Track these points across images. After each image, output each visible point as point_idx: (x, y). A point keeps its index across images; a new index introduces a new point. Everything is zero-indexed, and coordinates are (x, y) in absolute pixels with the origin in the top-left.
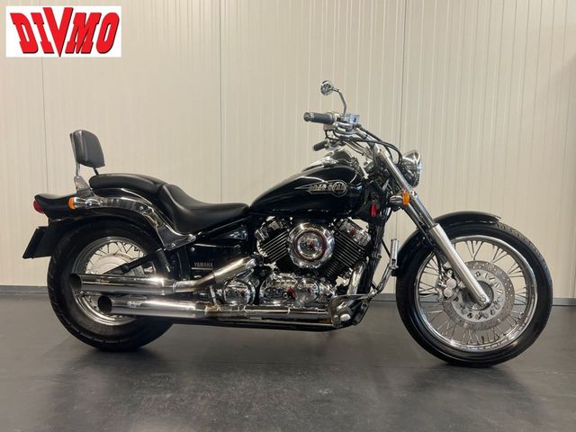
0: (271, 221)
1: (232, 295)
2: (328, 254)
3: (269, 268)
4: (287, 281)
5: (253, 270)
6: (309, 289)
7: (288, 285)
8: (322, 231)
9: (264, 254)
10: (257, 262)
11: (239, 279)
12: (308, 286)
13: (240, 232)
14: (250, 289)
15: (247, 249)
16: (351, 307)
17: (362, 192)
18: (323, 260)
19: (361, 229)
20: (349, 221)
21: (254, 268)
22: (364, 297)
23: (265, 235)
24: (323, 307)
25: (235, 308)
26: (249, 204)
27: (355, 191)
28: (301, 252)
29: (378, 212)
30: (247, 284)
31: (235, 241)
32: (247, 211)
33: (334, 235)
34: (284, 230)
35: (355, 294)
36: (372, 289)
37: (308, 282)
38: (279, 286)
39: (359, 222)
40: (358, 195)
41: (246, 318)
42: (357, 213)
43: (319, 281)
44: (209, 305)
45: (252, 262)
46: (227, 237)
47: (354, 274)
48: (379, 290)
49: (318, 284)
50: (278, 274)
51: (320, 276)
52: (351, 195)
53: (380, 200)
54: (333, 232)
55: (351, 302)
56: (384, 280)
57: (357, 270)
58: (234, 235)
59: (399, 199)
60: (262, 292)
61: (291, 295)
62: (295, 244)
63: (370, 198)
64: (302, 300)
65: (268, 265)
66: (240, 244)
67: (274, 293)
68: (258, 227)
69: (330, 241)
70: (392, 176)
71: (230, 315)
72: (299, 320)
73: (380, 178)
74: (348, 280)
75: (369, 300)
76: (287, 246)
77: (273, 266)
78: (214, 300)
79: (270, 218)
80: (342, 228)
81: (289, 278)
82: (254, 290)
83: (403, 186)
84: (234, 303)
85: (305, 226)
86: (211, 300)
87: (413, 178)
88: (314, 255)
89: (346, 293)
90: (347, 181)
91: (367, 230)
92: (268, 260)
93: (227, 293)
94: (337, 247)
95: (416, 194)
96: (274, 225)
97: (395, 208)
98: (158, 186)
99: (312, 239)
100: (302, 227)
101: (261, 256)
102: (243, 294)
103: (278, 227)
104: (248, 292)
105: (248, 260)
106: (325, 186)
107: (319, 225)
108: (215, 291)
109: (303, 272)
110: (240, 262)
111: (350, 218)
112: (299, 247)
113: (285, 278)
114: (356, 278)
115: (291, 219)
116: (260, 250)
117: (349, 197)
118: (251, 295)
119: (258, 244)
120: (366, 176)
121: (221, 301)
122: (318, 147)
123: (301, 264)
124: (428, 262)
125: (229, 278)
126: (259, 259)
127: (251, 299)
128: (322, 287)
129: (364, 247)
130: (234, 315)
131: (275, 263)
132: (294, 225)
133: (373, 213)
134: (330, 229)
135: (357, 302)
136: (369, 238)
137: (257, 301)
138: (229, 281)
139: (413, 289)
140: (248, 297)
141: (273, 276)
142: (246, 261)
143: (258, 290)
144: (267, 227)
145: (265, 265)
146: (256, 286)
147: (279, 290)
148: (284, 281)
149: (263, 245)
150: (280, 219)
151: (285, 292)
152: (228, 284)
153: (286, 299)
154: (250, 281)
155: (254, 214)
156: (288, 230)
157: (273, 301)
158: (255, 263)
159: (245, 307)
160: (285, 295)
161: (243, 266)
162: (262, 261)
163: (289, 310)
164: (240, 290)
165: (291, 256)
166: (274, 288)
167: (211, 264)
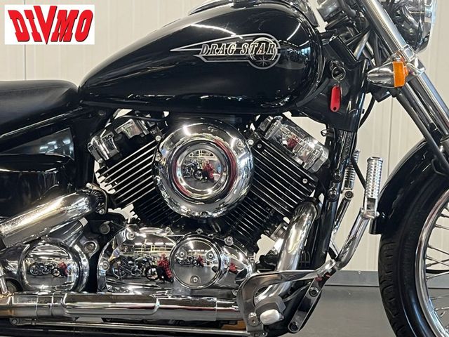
0: (123, 120)
1: (41, 271)
2: (240, 188)
4: (155, 244)
5: (84, 222)
6: (200, 261)
7: (158, 253)
8: (227, 139)
9: (109, 189)
10: (93, 202)
11: (54, 238)
12: (197, 253)
13: (59, 142)
14: (77, 259)
15: (73, 177)
16: (284, 296)
17: (312, 63)
18: (229, 199)
19: (308, 136)
20: (285, 120)
21: (87, 216)
22: (311, 275)
23: (110, 147)
24: (230, 297)
25: (46, 299)
26: (78, 83)
27: (297, 58)
28: (184, 184)
29: (344, 102)
30: (72, 250)
31: (47, 160)
32: (73, 97)
33: (253, 150)
34: (151, 137)
35: (294, 270)
36: (328, 257)
37: (198, 246)
38: (140, 255)
39: (304, 122)
40: (303, 66)
41: (69, 319)
42: (300, 104)
43: (222, 244)
45: (82, 204)
46: (32, 152)
47: (293, 230)
48: (341, 261)
49: (219, 250)
50: (135, 229)
51: (224, 233)
52: (289, 66)
53: (350, 76)
54: (251, 142)
55: (286, 286)
56: (352, 241)
57: (300, 221)
58: (48, 147)
59: (386, 75)
60: (102, 267)
61: (164, 271)
62: (171, 167)
63: (327, 74)
64: (186, 281)
65: (118, 210)
66: (58, 166)
67: (127, 270)
68: (97, 132)
69: (244, 162)
70: (373, 28)
71: (34, 313)
72: (179, 323)
73: (350, 31)
74: (281, 241)
75: (323, 280)
76: (155, 172)
77: (128, 212)
79: (122, 113)
80: (268, 136)
82: (85, 263)
83: (395, 47)
84: (44, 289)
85: (194, 129)
87: (418, 31)
88: (210, 191)
89: (274, 268)
90: (280, 35)
91: (323, 140)
92: (116, 201)
93: (28, 268)
94: (259, 175)
95: (421, 66)
96: (130, 128)
97: (379, 93)
99: (206, 157)
100: (187, 131)
101: (101, 193)
102: (63, 270)
103: (138, 132)
104: (73, 266)
105: (73, 199)
106: (234, 47)
107: (222, 128)
108: (4, 265)
109: (189, 225)
110: (53, 206)
111: (288, 114)
112: (179, 173)
113: (153, 238)
114: (298, 237)
115: (166, 114)
116: (100, 179)
117: (283, 70)
118: (80, 273)
119: (97, 167)
120: (322, 27)
121: (17, 284)
123: (184, 209)
124: (445, 206)
126: (97, 199)
127: (79, 281)
128: (226, 255)
129: (313, 174)
131: (131, 207)
132: (167, 127)
133: (335, 105)
134: (245, 135)
135: (298, 285)
136: (325, 156)
137: (92, 284)
138: (33, 243)
140: (74, 277)
141: (126, 233)
142: (68, 202)
143: (94, 262)
144: (114, 132)
145: (110, 210)
146: (91, 255)
147: (140, 263)
148: (151, 244)
149: (105, 169)
150: (142, 114)
151: (153, 267)
152: (30, 249)
153: (153, 280)
154: (78, 243)
155: (87, 103)
156: (158, 138)
157: (127, 285)
158: (89, 206)
159: (66, 296)
160: (153, 274)
161: (62, 212)
162: (104, 202)
163: (158, 303)
164: (58, 262)
165: (163, 193)
166: (130, 259)
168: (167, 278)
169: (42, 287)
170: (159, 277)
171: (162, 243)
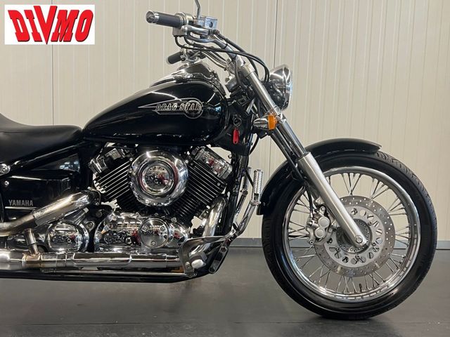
0: (111, 149)
1: (60, 240)
2: (180, 188)
3: (109, 209)
4: (130, 223)
5: (86, 210)
6: (156, 232)
7: (132, 228)
8: (173, 160)
9: (101, 190)
10: (91, 198)
11: (68, 220)
12: (155, 228)
13: (72, 163)
14: (82, 232)
15: (80, 182)
16: (206, 252)
17: (222, 115)
18: (174, 195)
19: (220, 158)
20: (207, 149)
21: (88, 206)
22: (222, 239)
23: (102, 166)
24: (174, 253)
25: (63, 256)
26: (82, 127)
27: (213, 113)
28: (146, 186)
29: (241, 139)
30: (78, 227)
31: (64, 174)
32: (79, 135)
33: (188, 166)
34: (127, 159)
35: (212, 236)
36: (233, 228)
37: (156, 223)
38: (121, 230)
39: (218, 150)
40: (217, 117)
41: (77, 269)
42: (215, 139)
43: (170, 222)
44: (28, 254)
45: (85, 199)
46: (56, 168)
47: (212, 213)
48: (239, 231)
49: (168, 226)
50: (118, 214)
51: (171, 215)
52: (209, 117)
53: (244, 124)
54: (187, 162)
55: (208, 245)
56: (246, 219)
57: (216, 208)
59: (264, 123)
60: (97, 237)
61: (136, 240)
62: (139, 175)
63: (231, 122)
64: (150, 243)
65: (107, 203)
66: (70, 177)
67: (111, 240)
68: (94, 156)
69: (182, 173)
70: (256, 96)
71: (55, 265)
72: (144, 270)
73: (244, 98)
74: (205, 220)
75: (228, 243)
76: (129, 180)
77: (114, 204)
78: (35, 247)
79: (110, 144)
80: (197, 158)
82: (87, 235)
83: (269, 107)
84: (61, 250)
85: (152, 154)
86: (31, 246)
87: (282, 98)
88: (162, 191)
89: (201, 236)
90: (204, 99)
91: (230, 161)
92: (106, 197)
93: (52, 238)
94: (191, 181)
95: (284, 118)
96: (114, 154)
97: (261, 134)
99: (160, 171)
100: (149, 155)
101: (97, 193)
102: (73, 239)
103: (119, 156)
104: (80, 237)
105: (80, 196)
106: (176, 105)
107: (170, 154)
108: (36, 236)
109: (150, 211)
110: (66, 201)
111: (209, 146)
112: (143, 179)
113: (129, 219)
114: (215, 217)
115: (137, 145)
116: (96, 184)
117: (206, 120)
118: (84, 241)
119: (94, 177)
120: (228, 95)
121: (44, 248)
122: (173, 60)
123: (147, 201)
124: (299, 198)
125: (55, 219)
126: (94, 197)
127: (83, 246)
128: (172, 229)
129: (224, 180)
130: (61, 265)
131: (116, 201)
132: (137, 153)
133: (235, 140)
134: (183, 157)
135: (215, 245)
136: (230, 169)
137: (92, 247)
138: (55, 223)
139: (281, 229)
140: (80, 243)
141: (112, 217)
142: (76, 198)
143: (92, 234)
144: (105, 157)
145: (102, 203)
146: (90, 230)
147: (121, 235)
148: (127, 223)
149: (99, 178)
150: (122, 145)
151: (129, 236)
152: (53, 227)
153: (129, 245)
154: (82, 223)
155: (88, 139)
156: (131, 159)
157: (112, 247)
158: (89, 200)
159: (74, 255)
160: (129, 241)
161: (72, 204)
162: (98, 197)
163: (131, 258)
164: (70, 234)
165: (134, 192)
166: (115, 232)
167: (31, 201)
168: (137, 243)
169: (60, 249)
170: (132, 243)
171: (134, 222)
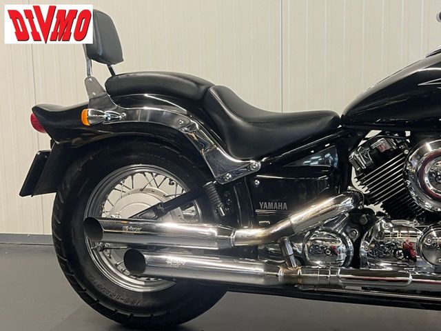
0: (375, 139)
1: (317, 251)
3: (371, 211)
5: (347, 215)
7: (402, 238)
9: (364, 190)
10: (356, 202)
11: (328, 227)
12: (440, 240)
13: (323, 156)
14: (345, 243)
15: (337, 182)
21: (351, 212)
23: (367, 159)
25: (323, 271)
26: (340, 112)
30: (340, 235)
31: (316, 171)
34: (399, 151)
37: (440, 235)
38: (391, 240)
41: (340, 287)
44: (286, 267)
45: (349, 202)
50: (388, 220)
60: (364, 248)
65: (370, 206)
66: (327, 174)
67: (380, 251)
68: (355, 147)
71: (316, 282)
76: (406, 177)
77: (377, 208)
78: (292, 258)
79: (373, 133)
81: (408, 228)
82: (350, 244)
85: (434, 145)
86: (288, 258)
92: (370, 199)
93: (309, 248)
96: (382, 144)
98: (203, 88)
100: (429, 146)
101: (360, 193)
102: (334, 251)
103: (389, 147)
104: (343, 247)
105: (342, 199)
108: (292, 246)
110: (327, 203)
112: (426, 179)
113: (400, 227)
115: (408, 133)
116: (354, 180)
118: (348, 253)
119: (354, 175)
121: (302, 260)
123: (428, 205)
125: (313, 226)
127: (347, 259)
130: (324, 282)
131: (381, 204)
137: (355, 261)
138: (312, 231)
140: (343, 256)
141: (382, 224)
142: (338, 201)
143: (357, 245)
144: (371, 148)
145: (365, 206)
146: (354, 240)
147: (390, 246)
148: (397, 232)
149: (363, 176)
150: (392, 133)
151: (400, 249)
152: (310, 235)
153: (400, 260)
154: (344, 231)
155: (348, 127)
156: (406, 152)
157: (380, 262)
158: (354, 204)
159: (339, 270)
160: (400, 255)
161: (334, 209)
162: (362, 200)
163: (411, 277)
164: (329, 244)
165: (412, 193)
166: (382, 243)
167: (285, 204)
168: (411, 257)
169: (318, 262)
170: (405, 257)
171: (406, 232)
